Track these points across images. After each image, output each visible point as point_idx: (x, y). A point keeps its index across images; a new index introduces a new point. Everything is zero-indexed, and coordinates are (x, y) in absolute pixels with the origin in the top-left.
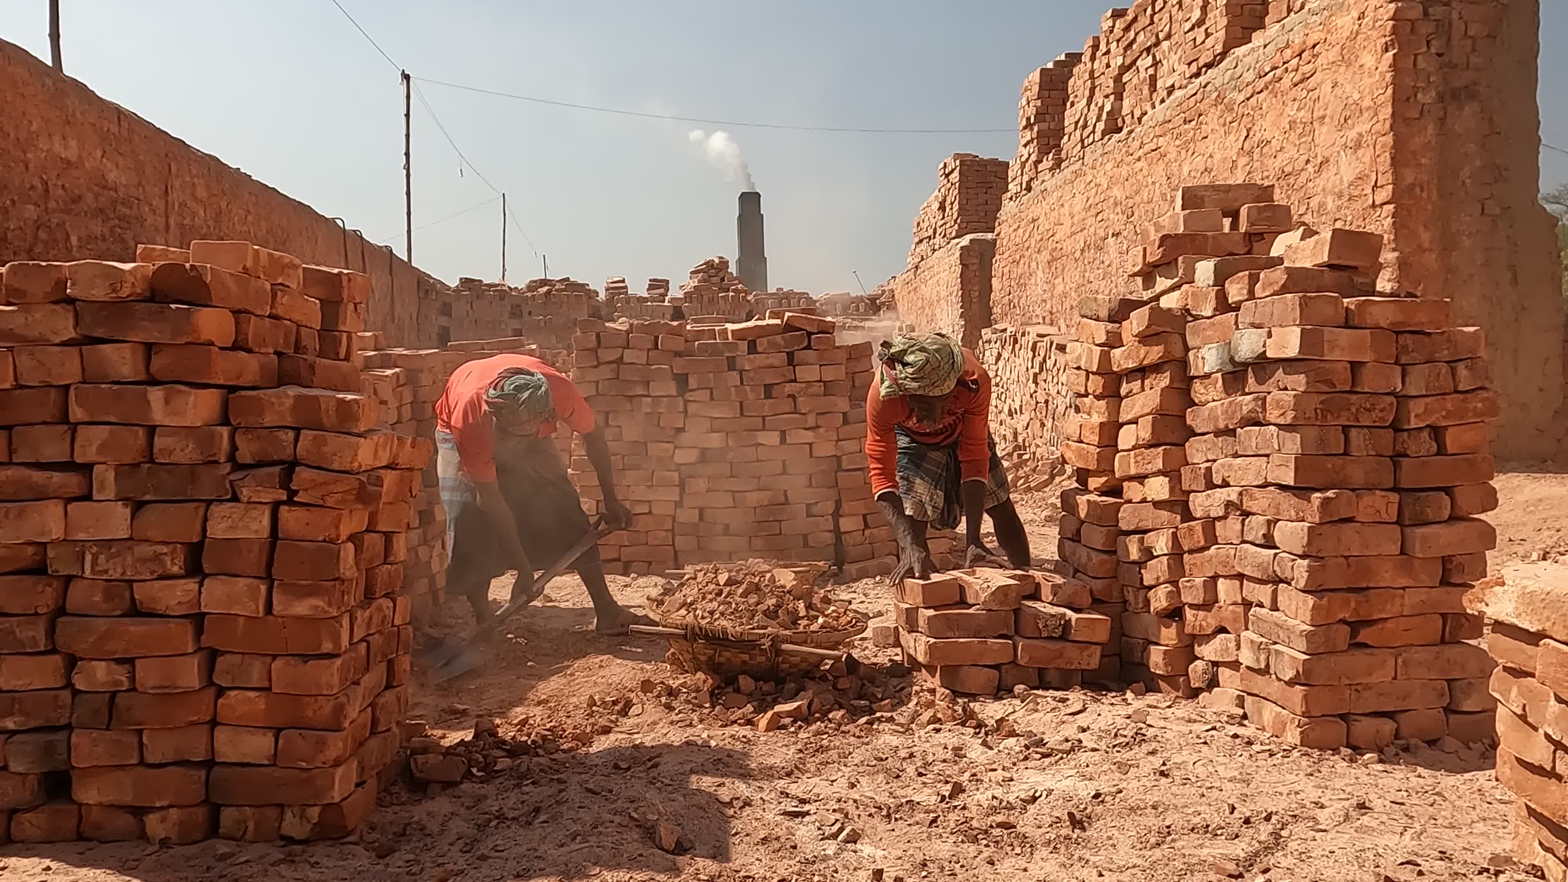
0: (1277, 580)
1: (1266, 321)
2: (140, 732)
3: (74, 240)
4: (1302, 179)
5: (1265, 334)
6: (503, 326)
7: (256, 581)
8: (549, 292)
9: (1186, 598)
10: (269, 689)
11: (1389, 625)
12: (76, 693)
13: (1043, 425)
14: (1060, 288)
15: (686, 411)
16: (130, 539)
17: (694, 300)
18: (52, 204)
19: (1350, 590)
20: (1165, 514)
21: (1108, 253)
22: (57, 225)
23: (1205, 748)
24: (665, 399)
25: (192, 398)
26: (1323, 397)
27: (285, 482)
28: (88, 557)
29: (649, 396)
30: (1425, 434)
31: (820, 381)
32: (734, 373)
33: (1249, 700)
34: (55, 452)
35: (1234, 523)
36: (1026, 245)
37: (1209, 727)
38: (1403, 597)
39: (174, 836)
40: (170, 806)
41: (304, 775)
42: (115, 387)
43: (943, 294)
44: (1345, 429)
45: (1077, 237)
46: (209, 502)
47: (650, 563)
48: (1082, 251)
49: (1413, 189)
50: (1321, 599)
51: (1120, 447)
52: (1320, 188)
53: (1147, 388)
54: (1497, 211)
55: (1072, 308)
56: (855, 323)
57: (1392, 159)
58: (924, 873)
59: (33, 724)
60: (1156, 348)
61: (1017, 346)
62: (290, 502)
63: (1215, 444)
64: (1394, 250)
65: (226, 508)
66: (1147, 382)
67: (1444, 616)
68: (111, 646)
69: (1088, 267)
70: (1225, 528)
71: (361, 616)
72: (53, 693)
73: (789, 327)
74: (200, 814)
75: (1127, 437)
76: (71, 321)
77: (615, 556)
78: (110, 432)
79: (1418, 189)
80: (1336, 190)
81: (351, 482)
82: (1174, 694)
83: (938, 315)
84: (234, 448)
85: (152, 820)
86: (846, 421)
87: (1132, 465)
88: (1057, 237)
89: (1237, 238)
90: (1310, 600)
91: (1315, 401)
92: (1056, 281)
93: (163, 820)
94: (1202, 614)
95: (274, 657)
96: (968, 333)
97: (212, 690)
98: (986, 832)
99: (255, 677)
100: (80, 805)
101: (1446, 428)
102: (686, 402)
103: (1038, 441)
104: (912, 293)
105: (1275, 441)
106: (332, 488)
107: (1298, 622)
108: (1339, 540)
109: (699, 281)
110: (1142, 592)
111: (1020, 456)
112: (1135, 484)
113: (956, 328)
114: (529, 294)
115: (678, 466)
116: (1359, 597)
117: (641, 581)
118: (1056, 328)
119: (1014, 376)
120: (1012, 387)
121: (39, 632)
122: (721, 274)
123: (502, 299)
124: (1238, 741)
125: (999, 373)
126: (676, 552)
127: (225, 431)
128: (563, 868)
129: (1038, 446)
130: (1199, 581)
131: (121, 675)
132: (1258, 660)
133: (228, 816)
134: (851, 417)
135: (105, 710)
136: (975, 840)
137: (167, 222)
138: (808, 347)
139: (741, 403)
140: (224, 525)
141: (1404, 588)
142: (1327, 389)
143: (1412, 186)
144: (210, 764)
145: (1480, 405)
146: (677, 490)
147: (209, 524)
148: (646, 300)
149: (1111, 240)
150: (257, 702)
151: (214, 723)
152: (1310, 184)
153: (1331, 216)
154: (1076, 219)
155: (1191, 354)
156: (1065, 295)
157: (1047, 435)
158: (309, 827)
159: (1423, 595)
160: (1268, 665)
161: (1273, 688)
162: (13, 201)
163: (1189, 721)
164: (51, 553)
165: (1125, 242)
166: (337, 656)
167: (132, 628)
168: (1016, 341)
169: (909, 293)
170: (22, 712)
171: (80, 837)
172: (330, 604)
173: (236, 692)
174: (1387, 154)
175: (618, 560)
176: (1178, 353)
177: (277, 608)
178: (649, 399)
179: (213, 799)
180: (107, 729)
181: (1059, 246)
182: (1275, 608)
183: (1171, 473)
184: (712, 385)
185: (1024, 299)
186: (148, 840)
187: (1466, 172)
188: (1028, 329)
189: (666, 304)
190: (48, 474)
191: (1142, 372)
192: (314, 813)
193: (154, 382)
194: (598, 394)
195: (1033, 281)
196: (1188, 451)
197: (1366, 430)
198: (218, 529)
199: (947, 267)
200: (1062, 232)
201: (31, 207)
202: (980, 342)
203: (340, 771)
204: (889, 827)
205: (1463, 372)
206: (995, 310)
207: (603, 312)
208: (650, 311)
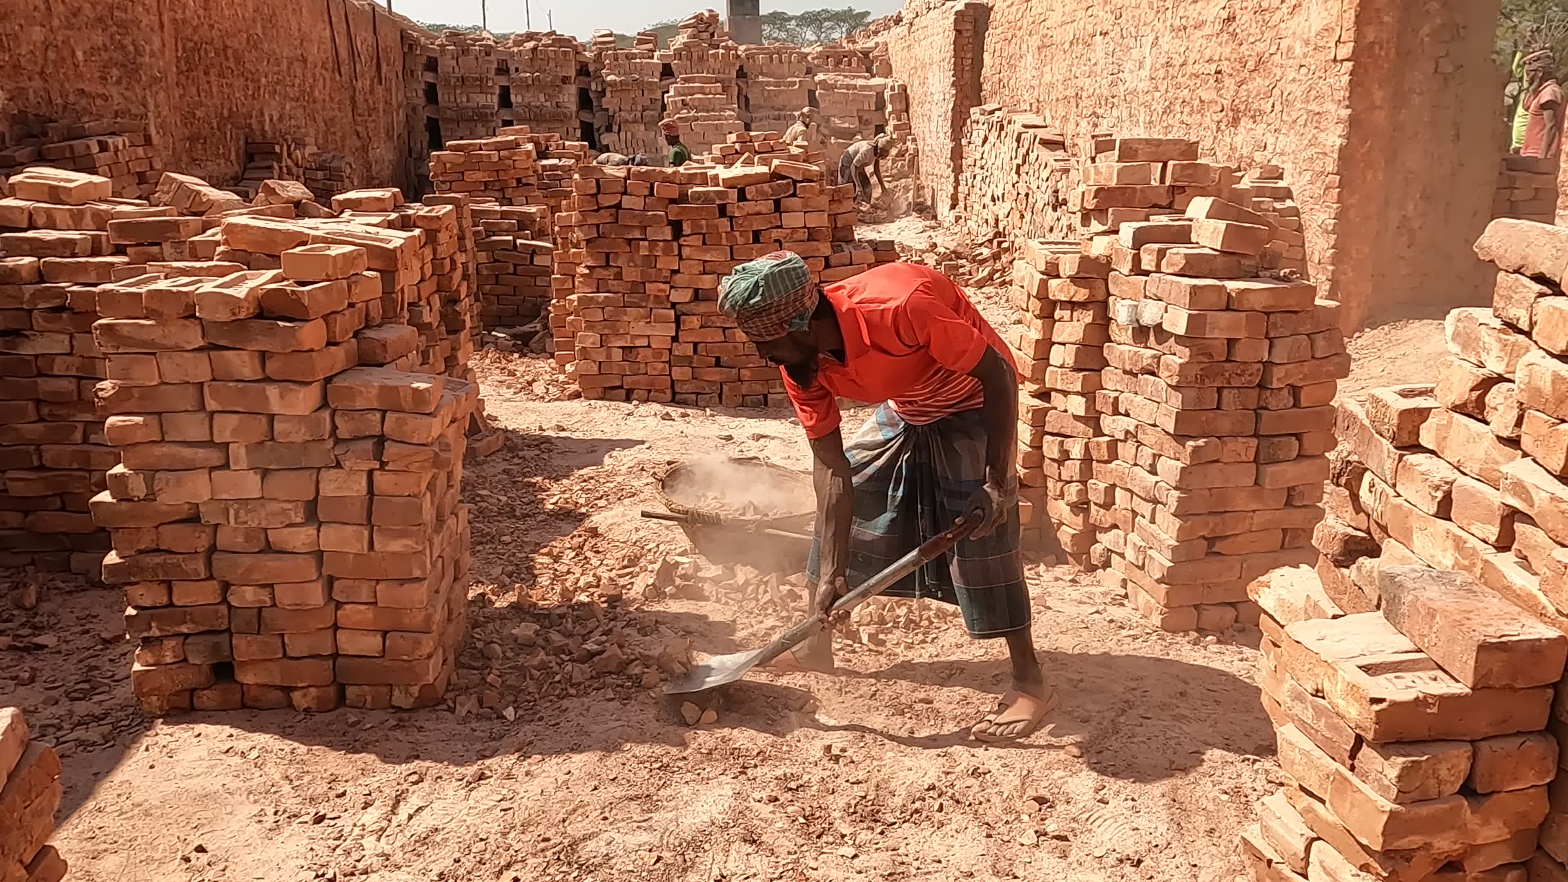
0: (1156, 502)
1: (1164, 296)
2: (282, 635)
3: (80, 55)
4: (1277, 17)
5: (1163, 309)
6: (490, 84)
7: (361, 528)
8: (534, 49)
9: (1092, 497)
10: (376, 603)
11: (1239, 538)
12: (230, 607)
13: (1022, 217)
14: (1047, 78)
15: (680, 255)
16: (262, 498)
17: (684, 58)
18: (56, 23)
19: (1211, 513)
20: (1081, 426)
21: (1095, 51)
22: (63, 42)
23: (1085, 633)
24: (661, 244)
25: (301, 395)
26: (1203, 366)
27: (378, 454)
28: (232, 512)
29: (645, 240)
30: (1285, 392)
31: (805, 227)
32: (725, 220)
33: (1130, 584)
34: (199, 433)
35: (1131, 445)
36: (1019, 24)
37: (1094, 610)
38: (1252, 518)
39: (314, 707)
40: (309, 686)
41: (406, 665)
42: (240, 385)
43: (937, 58)
44: (1219, 390)
45: (1068, 27)
46: (320, 469)
47: (650, 391)
48: (1071, 43)
49: (1372, 47)
50: (1186, 522)
51: (1051, 362)
52: (1291, 32)
53: (1075, 319)
54: (1450, 69)
55: (1058, 100)
56: (847, 81)
57: (1357, 16)
58: (862, 744)
59: (201, 629)
60: (1083, 290)
61: (1003, 134)
62: (382, 468)
63: (1123, 379)
64: (1348, 107)
65: (333, 472)
66: (1075, 314)
67: (1285, 531)
68: (255, 576)
69: (1075, 61)
70: (1124, 449)
71: (437, 540)
72: (214, 607)
73: (775, 176)
74: (332, 691)
75: (1057, 355)
76: (200, 332)
77: (618, 384)
78: (240, 419)
79: (1377, 47)
80: (1305, 36)
81: (428, 453)
82: (1077, 568)
83: (930, 80)
84: (335, 428)
85: (296, 696)
86: (827, 266)
87: (1059, 381)
88: (1048, 24)
89: (1161, 191)
90: (1177, 522)
91: (1196, 369)
92: (1045, 69)
93: (305, 695)
94: (1102, 511)
95: (378, 581)
96: (959, 102)
97: (333, 605)
98: (910, 707)
99: (364, 596)
100: (242, 684)
101: (1301, 387)
102: (680, 246)
103: (1017, 231)
104: (906, 51)
105: (1164, 393)
106: (414, 458)
107: (1167, 537)
108: (1205, 476)
109: (689, 37)
110: (1060, 484)
111: (1000, 243)
112: (1060, 396)
113: (947, 97)
114: (515, 49)
115: (674, 305)
116: (1217, 518)
117: (643, 409)
118: (1042, 117)
119: (999, 162)
120: (996, 173)
121: (200, 566)
122: (711, 29)
123: (488, 54)
124: (1112, 625)
125: (985, 156)
126: (673, 381)
127: (326, 414)
128: (604, 744)
129: (1016, 236)
130: (1102, 486)
131: (264, 596)
132: (1137, 559)
133: (351, 692)
134: (833, 261)
135: (255, 620)
136: (903, 714)
137: (160, 20)
138: (794, 195)
139: (731, 248)
140: (332, 486)
141: (1254, 511)
142: (1206, 360)
143: (1372, 44)
144: (335, 656)
145: (1332, 368)
146: (674, 325)
147: (321, 486)
149: (1098, 38)
150: (368, 613)
151: (336, 627)
152: (1282, 25)
153: (1297, 62)
154: (1067, 8)
155: (1111, 299)
156: (1052, 85)
157: (1025, 227)
158: (412, 700)
159: (1268, 515)
160: (1144, 564)
161: (1147, 582)
162: (21, 26)
163: (1080, 603)
164: (202, 509)
165: (1112, 44)
166: (425, 579)
167: (269, 563)
168: (1002, 128)
169: (903, 49)
170: (193, 622)
171: (244, 706)
172: (417, 543)
173: (351, 606)
174: (1353, 11)
175: (621, 387)
176: (1101, 297)
177: (377, 547)
178: (646, 243)
179: (339, 680)
180: (258, 633)
181: (1050, 34)
182: (1153, 521)
183: (1089, 394)
184: (704, 231)
185: (1013, 80)
186: (295, 709)
187: (1426, 30)
188: (1015, 117)
189: (655, 61)
190: (194, 450)
191: (1072, 305)
192: (415, 690)
193: (268, 380)
194: (599, 237)
195: (1023, 64)
196: (1103, 377)
197: (1236, 391)
198: (327, 490)
199: (940, 30)
200: (1054, 19)
201: (38, 28)
202: (969, 121)
203: (433, 660)
204: (840, 700)
205: (1320, 342)
206: (984, 87)
207: (591, 69)
208: (639, 68)
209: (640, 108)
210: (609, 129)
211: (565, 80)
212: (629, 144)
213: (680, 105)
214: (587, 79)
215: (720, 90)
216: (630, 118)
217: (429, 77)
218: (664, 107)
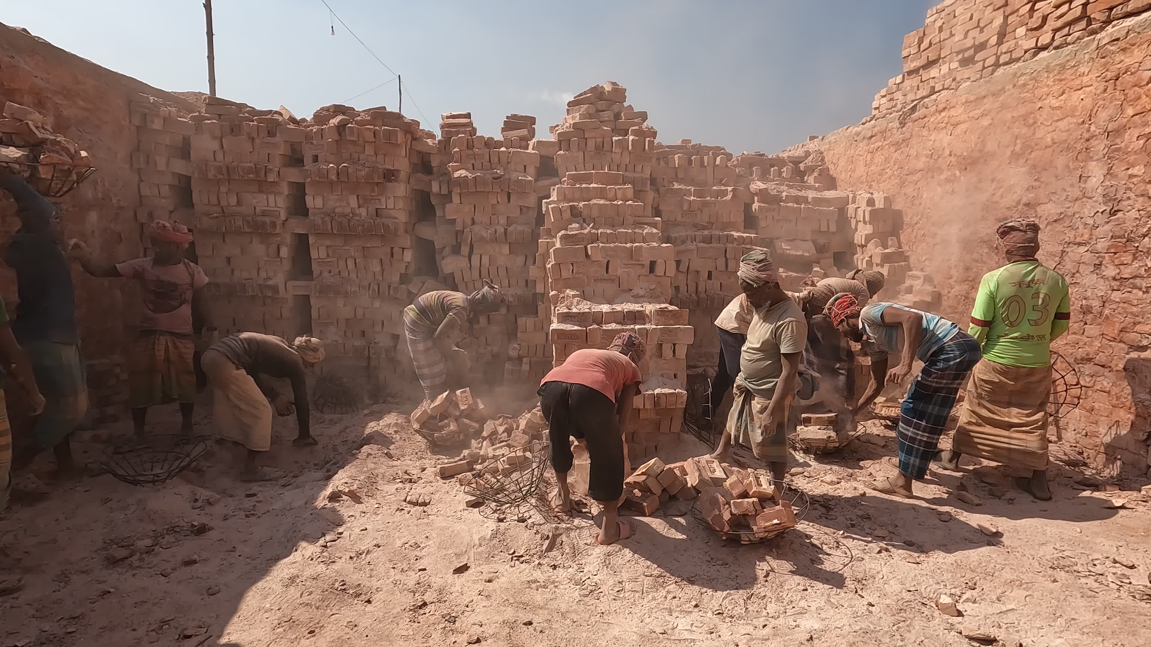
6: (274, 178)
8: (341, 127)
17: (574, 147)
109: (581, 118)
122: (616, 108)
123: (271, 134)
148: (498, 144)
189: (530, 150)
207: (435, 162)
208: (504, 160)
209: (503, 220)
210: (456, 250)
211: (390, 175)
212: (484, 272)
213: (567, 215)
214: (426, 178)
215: (630, 194)
216: (487, 234)
217: (179, 166)
218: (540, 218)
